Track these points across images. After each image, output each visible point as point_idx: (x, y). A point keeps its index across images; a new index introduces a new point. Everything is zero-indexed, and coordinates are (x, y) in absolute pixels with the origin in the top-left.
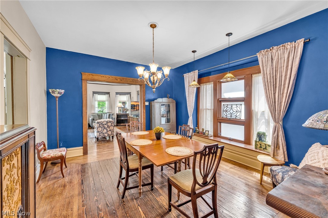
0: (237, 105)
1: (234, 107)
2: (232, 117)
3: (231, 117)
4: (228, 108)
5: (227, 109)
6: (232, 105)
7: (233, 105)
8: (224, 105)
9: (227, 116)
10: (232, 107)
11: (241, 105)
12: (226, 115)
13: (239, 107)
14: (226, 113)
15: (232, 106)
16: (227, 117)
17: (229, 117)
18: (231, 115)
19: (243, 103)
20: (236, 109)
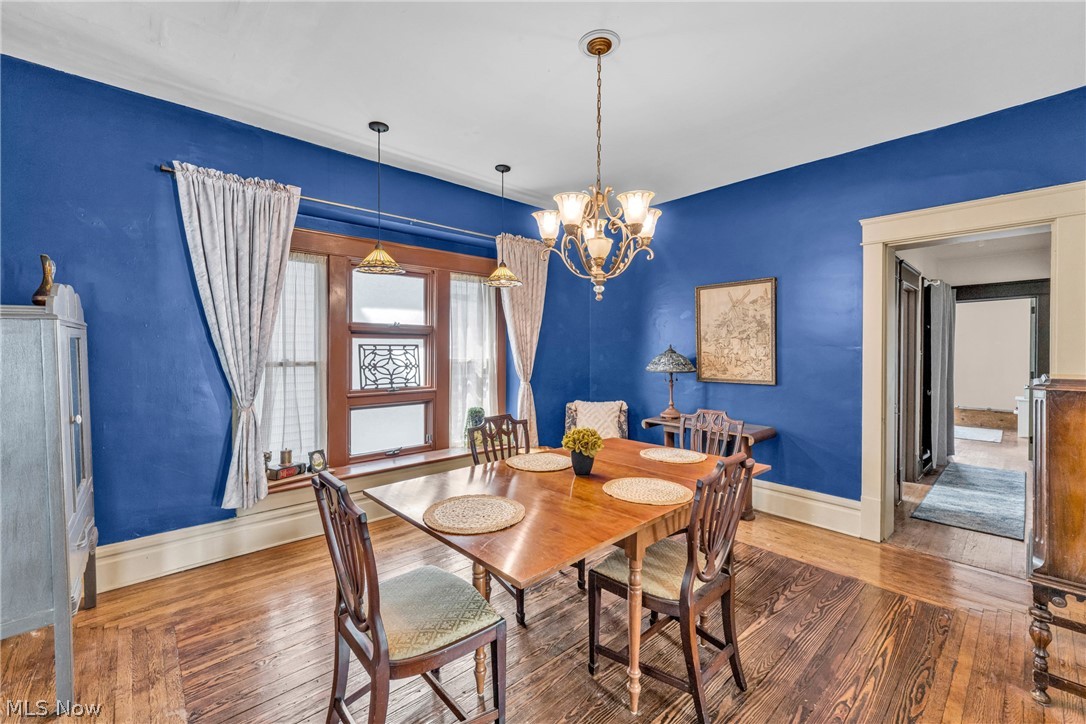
0: (405, 346)
1: (397, 352)
2: (394, 385)
3: (392, 383)
4: (378, 358)
5: (373, 359)
6: (390, 346)
7: (392, 348)
8: (360, 346)
9: (379, 382)
10: (390, 354)
11: (417, 346)
12: (373, 378)
13: (412, 352)
14: (374, 375)
15: (390, 350)
16: (380, 386)
17: (384, 384)
18: (391, 380)
19: (420, 342)
20: (403, 358)
